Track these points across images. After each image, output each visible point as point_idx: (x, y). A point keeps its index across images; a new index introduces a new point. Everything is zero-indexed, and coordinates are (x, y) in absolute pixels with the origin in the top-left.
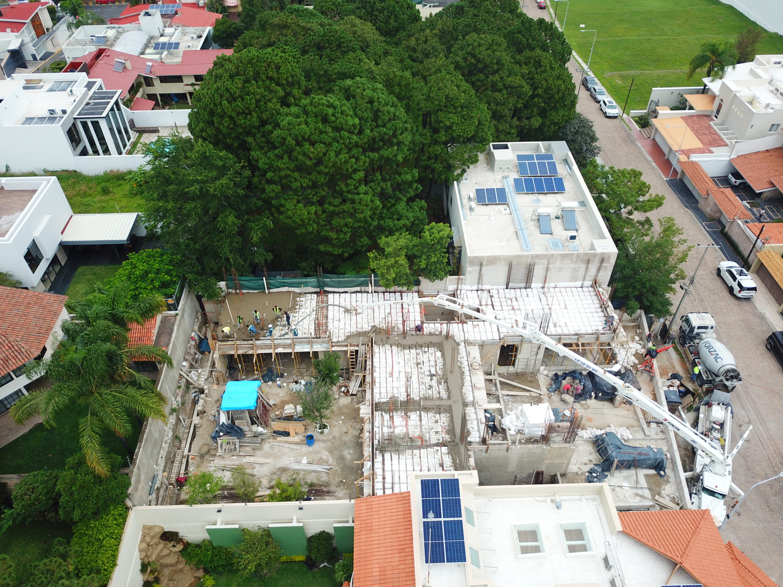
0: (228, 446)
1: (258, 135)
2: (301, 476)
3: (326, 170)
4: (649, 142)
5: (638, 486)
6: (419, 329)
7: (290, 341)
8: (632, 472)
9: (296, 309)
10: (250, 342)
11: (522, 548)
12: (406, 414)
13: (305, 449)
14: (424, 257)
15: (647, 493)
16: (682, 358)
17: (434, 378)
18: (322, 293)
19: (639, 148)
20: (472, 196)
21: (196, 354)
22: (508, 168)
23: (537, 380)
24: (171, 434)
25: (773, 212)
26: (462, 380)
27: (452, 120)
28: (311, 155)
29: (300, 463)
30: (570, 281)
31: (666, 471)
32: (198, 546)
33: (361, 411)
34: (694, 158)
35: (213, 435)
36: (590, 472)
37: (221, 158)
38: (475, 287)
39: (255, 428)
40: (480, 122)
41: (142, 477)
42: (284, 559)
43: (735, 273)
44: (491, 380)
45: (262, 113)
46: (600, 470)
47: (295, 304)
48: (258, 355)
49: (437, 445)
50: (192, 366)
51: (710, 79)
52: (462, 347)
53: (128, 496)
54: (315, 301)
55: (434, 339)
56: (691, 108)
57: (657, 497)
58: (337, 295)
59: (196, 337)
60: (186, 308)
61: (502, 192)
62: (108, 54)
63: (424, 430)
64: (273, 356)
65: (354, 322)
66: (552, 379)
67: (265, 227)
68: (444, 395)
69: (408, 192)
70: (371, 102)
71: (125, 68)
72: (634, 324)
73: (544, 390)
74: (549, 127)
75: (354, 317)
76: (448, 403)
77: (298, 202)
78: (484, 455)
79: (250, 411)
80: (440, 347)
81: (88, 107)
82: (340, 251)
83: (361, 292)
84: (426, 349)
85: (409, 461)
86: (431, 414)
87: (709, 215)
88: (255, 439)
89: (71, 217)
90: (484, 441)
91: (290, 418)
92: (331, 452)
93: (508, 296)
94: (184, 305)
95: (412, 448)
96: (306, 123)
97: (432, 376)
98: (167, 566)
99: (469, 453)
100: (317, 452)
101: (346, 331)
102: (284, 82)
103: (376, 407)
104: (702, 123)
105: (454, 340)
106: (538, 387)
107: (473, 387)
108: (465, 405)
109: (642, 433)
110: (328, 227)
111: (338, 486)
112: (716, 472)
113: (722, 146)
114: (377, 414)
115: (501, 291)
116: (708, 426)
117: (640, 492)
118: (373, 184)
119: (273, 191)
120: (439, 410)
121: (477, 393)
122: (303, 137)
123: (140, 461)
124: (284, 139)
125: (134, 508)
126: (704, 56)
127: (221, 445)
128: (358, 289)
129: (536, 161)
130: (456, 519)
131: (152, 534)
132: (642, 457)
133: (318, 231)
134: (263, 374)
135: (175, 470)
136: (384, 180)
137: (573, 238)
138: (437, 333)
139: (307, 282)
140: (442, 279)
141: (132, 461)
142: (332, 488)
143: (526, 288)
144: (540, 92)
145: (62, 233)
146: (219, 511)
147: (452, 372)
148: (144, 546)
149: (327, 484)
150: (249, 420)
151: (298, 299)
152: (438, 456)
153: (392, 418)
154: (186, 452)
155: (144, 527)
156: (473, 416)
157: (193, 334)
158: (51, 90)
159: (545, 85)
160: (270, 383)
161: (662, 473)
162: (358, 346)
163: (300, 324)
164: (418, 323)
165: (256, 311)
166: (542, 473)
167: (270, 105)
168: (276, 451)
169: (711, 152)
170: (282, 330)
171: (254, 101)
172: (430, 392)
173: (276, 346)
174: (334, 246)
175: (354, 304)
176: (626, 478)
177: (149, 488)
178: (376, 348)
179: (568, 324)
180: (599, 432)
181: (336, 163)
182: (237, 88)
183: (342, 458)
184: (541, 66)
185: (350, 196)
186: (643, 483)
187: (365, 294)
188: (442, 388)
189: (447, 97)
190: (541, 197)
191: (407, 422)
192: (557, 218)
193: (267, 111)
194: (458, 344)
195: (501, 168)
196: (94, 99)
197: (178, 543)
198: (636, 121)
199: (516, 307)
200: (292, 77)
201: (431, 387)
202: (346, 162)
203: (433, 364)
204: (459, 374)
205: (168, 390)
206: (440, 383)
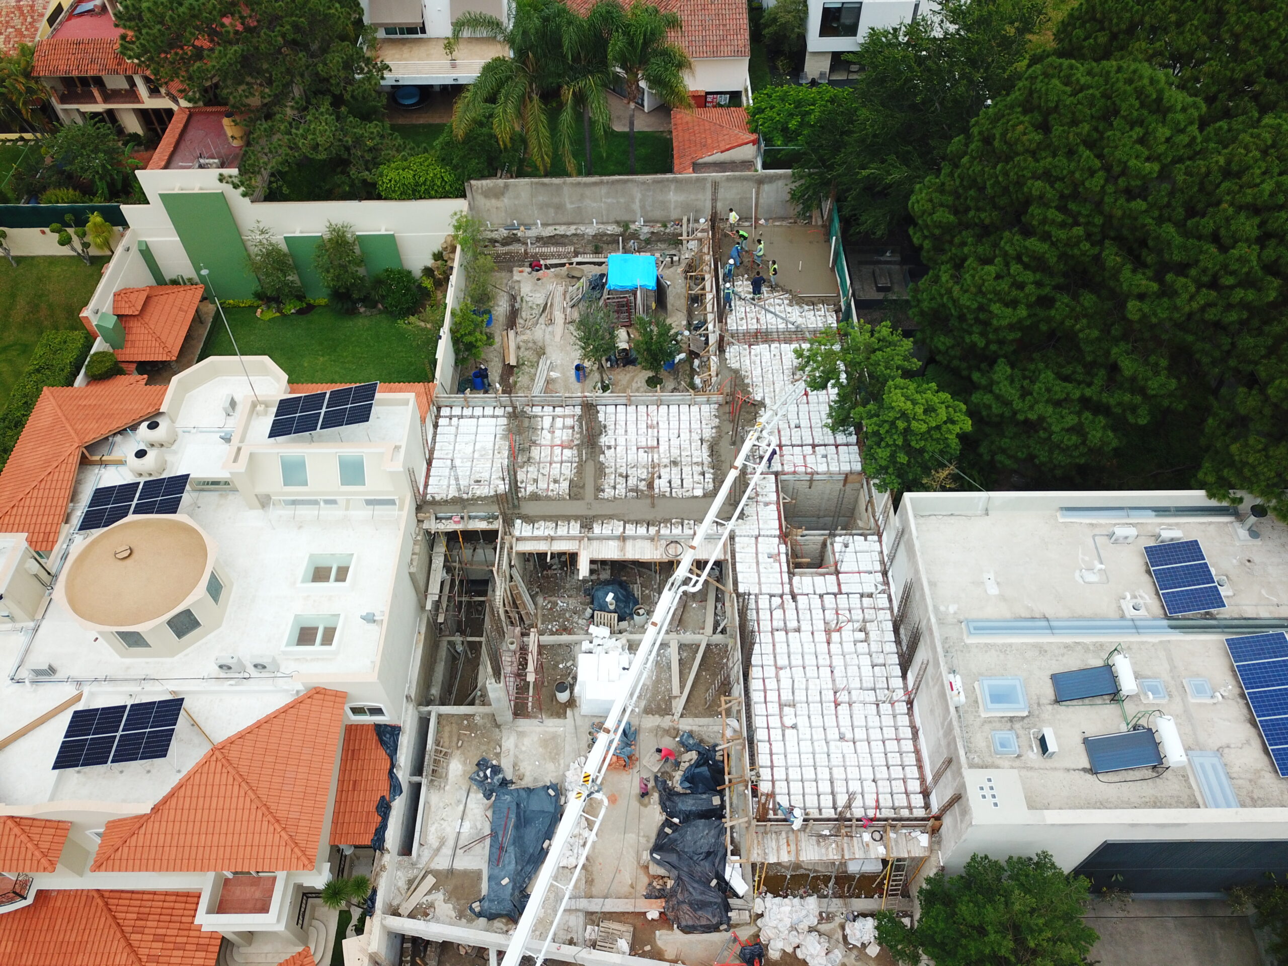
2: (526, 372)
5: (459, 852)
9: (798, 303)
12: (575, 445)
15: (442, 863)
17: (645, 484)
20: (1168, 535)
23: (705, 714)
24: (591, 232)
26: (638, 523)
29: (550, 370)
36: (496, 770)
41: (506, 202)
46: (496, 781)
49: (513, 482)
54: (821, 326)
57: (431, 880)
61: (1209, 597)
63: (542, 465)
76: (590, 497)
85: (489, 446)
86: (570, 474)
94: (776, 179)
95: (513, 450)
97: (650, 481)
101: (751, 370)
106: (688, 713)
114: (577, 410)
117: (447, 851)
120: (576, 485)
121: (613, 544)
130: (320, 424)
135: (546, 251)
147: (654, 506)
151: (821, 304)
152: (494, 480)
153: (570, 428)
154: (576, 260)
177: (508, 221)
186: (464, 863)
191: (560, 445)
203: (676, 482)
204: (649, 517)
205: (637, 201)
206: (631, 490)
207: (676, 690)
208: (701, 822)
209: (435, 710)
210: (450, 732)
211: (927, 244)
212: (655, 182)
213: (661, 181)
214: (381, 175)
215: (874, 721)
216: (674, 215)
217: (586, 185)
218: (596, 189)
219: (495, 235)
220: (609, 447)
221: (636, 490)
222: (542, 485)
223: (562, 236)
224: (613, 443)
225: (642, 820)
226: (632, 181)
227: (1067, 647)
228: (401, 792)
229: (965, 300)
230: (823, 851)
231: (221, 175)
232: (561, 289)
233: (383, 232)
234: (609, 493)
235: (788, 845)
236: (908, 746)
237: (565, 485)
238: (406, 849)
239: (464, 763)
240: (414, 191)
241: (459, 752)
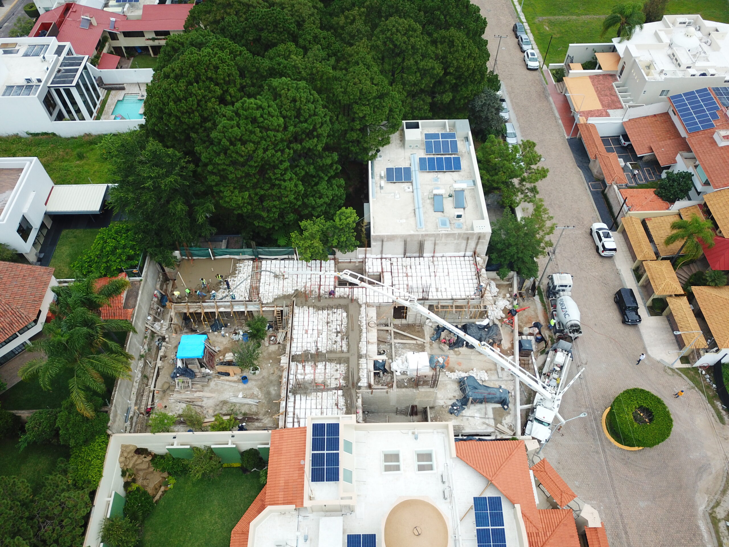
0: (183, 384)
1: (200, 131)
2: (237, 407)
3: (256, 165)
4: (561, 98)
5: (487, 416)
6: (332, 293)
7: (229, 304)
8: (482, 406)
9: (235, 274)
10: (198, 304)
11: (386, 466)
12: (315, 364)
13: (241, 386)
14: (336, 237)
15: (492, 422)
16: (545, 309)
17: (339, 334)
18: (256, 259)
19: (550, 104)
20: (383, 175)
21: (158, 308)
22: (417, 146)
23: (423, 330)
24: (140, 375)
25: (650, 174)
26: (360, 336)
27: (364, 112)
28: (243, 153)
29: (237, 397)
30: (455, 252)
31: (509, 405)
32: (162, 457)
33: (282, 361)
34: (592, 121)
35: (172, 375)
36: (452, 406)
37: (168, 156)
38: (379, 256)
39: (203, 370)
40: (391, 110)
41: (119, 412)
42: (225, 465)
43: (602, 235)
44: (388, 331)
45: (203, 111)
46: (459, 404)
47: (235, 269)
48: (206, 313)
49: (336, 389)
50: (155, 320)
51: (618, 39)
52: (363, 309)
53: (108, 428)
54: (251, 267)
55: (343, 302)
56: (600, 68)
57: (499, 425)
58: (269, 262)
59: (159, 295)
60: (149, 273)
61: (408, 170)
62: (74, 10)
63: (327, 377)
64: (217, 315)
65: (281, 286)
66: (435, 330)
67: (208, 211)
68: (345, 348)
69: (329, 172)
70: (294, 100)
71: (91, 24)
72: (508, 283)
73: (428, 339)
74: (460, 100)
75: (281, 282)
76: (347, 355)
77: (235, 188)
78: (371, 395)
79: (198, 359)
80: (346, 308)
81: (60, 74)
82: (271, 226)
83: (288, 259)
84: (335, 311)
85: (314, 402)
86: (333, 364)
87: (596, 175)
88: (203, 379)
89: (53, 187)
90: (370, 386)
91: (229, 363)
92: (260, 388)
93: (404, 264)
94: (147, 272)
95: (317, 390)
96: (238, 126)
97: (338, 332)
98: (141, 470)
99: (358, 395)
100: (250, 389)
101: (274, 294)
102: (222, 81)
103: (294, 358)
104: (606, 84)
105: (358, 302)
106: (423, 337)
107: (368, 342)
108: (360, 356)
109: (496, 375)
110: (261, 207)
111: (265, 415)
112: (546, 406)
113: (618, 108)
114: (293, 364)
115: (400, 260)
116: (551, 368)
117: (487, 421)
118: (298, 169)
119: (214, 180)
120: (339, 361)
121: (370, 347)
122: (236, 138)
123: (116, 401)
124: (220, 140)
125: (113, 435)
126: (614, 17)
127: (178, 383)
128: (286, 257)
129: (441, 140)
130: (335, 452)
131: (128, 451)
132: (490, 396)
133: (252, 210)
134: (211, 324)
135: (144, 403)
136: (308, 164)
137: (459, 216)
138: (345, 296)
139: (244, 252)
140: (352, 251)
141: (110, 401)
142: (260, 417)
143: (419, 257)
144: (452, 71)
145: (46, 204)
146: (174, 438)
147: (352, 330)
148: (123, 459)
149: (257, 414)
150: (199, 364)
151: (238, 265)
152: (335, 397)
153: (304, 367)
154: (152, 388)
155: (122, 446)
156: (364, 366)
157: (156, 292)
158: (26, 55)
159: (456, 64)
160: (216, 333)
161: (506, 407)
162: (282, 307)
163: (238, 287)
164: (332, 288)
165: (202, 279)
166: (416, 406)
167: (210, 104)
168: (219, 387)
169: (608, 115)
170: (224, 292)
171: (195, 103)
172: (335, 346)
173: (218, 307)
174: (267, 222)
175: (282, 270)
176: (479, 410)
177: (124, 418)
178: (296, 310)
179: (447, 290)
180: (463, 375)
181: (264, 158)
182: (181, 91)
183: (268, 393)
184: (454, 46)
185: (277, 182)
186: (491, 414)
187: (291, 261)
188: (344, 342)
189: (361, 91)
190: (440, 175)
191: (315, 370)
192: (450, 196)
193: (207, 109)
194: (360, 306)
195: (410, 146)
196: (65, 66)
197: (148, 456)
198: (553, 74)
199: (409, 274)
200: (229, 76)
201: (336, 342)
202: (273, 156)
204: (357, 332)
205: (136, 342)
220: (317, 349)
221: (343, 338)
222: (339, 376)
223: (138, 391)
227: (424, 207)
237: (339, 366)
239: (452, 419)
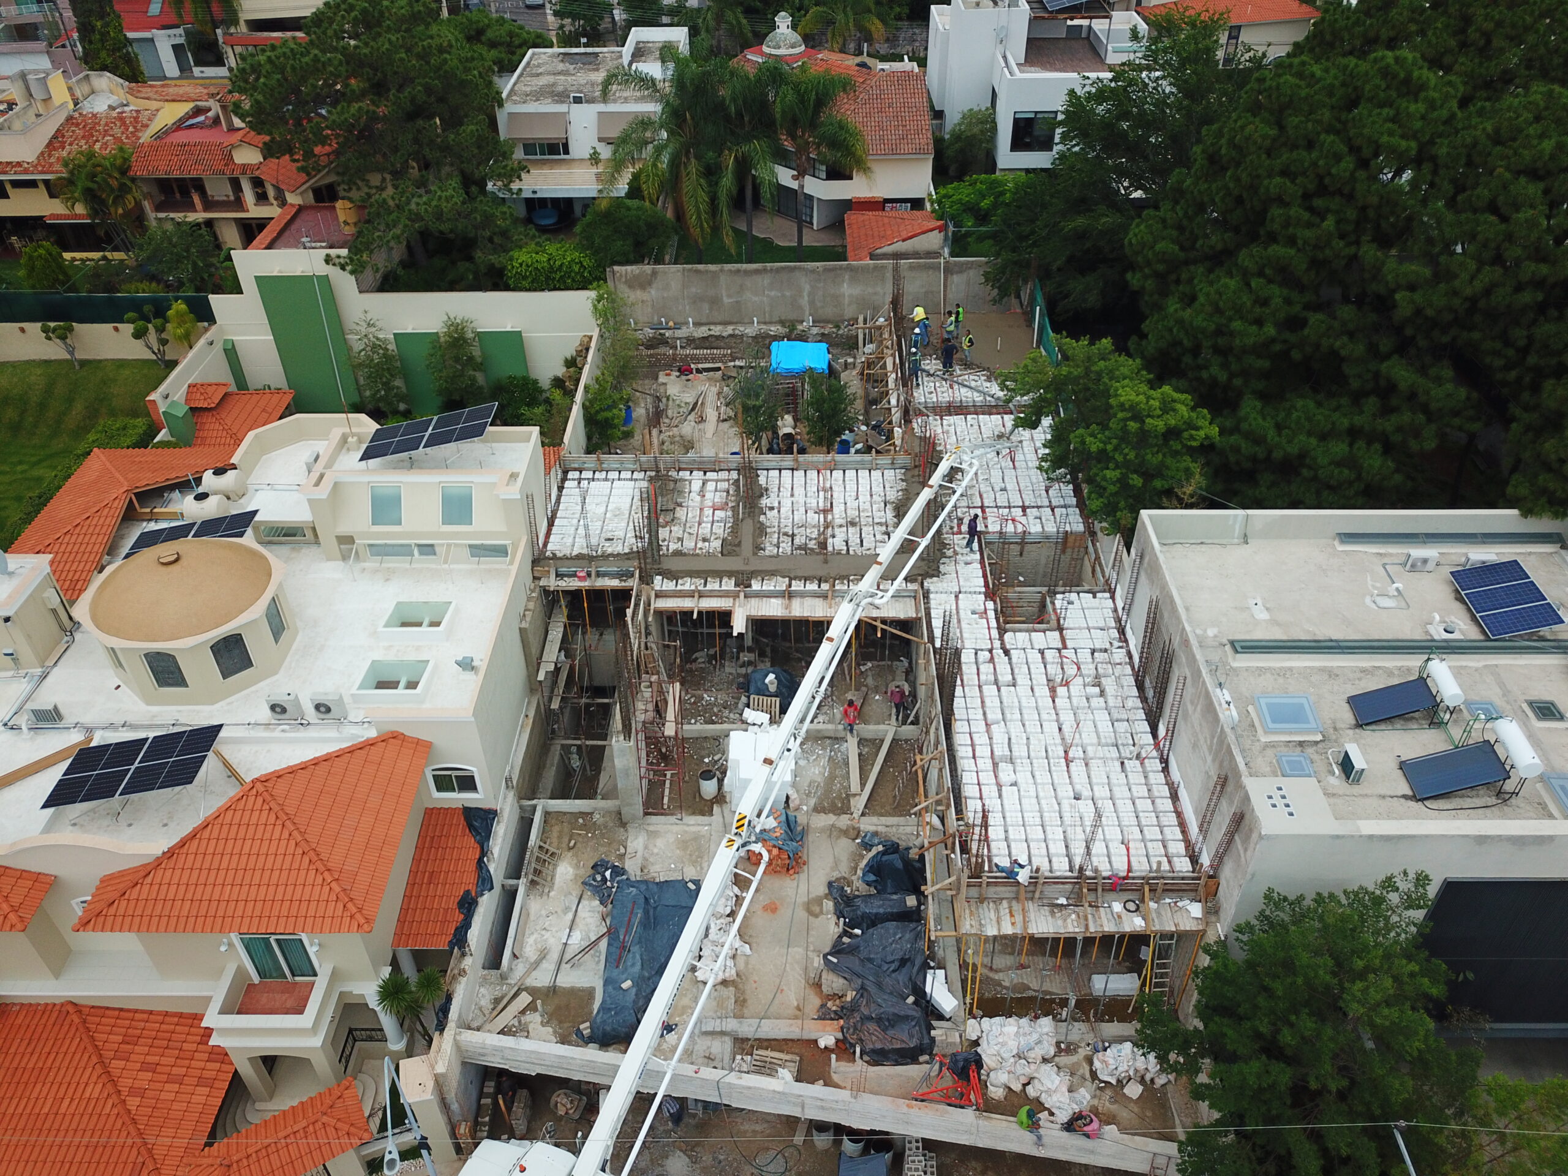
5: (565, 967)
12: (729, 507)
15: (541, 979)
17: (815, 543)
23: (898, 812)
26: (806, 578)
36: (618, 871)
49: (653, 540)
57: (525, 999)
61: (1540, 617)
63: (688, 525)
76: (747, 554)
86: (723, 533)
97: (822, 541)
105: (929, 576)
106: (871, 812)
107: (788, 595)
117: (549, 966)
120: (731, 543)
121: (776, 601)
153: (724, 491)
172: (778, 535)
177: (655, 319)
186: (569, 979)
191: (711, 507)
201: (792, 537)
203: (854, 540)
204: (820, 573)
205: (805, 294)
206: (800, 548)
207: (855, 786)
208: (892, 925)
209: (543, 805)
210: (560, 832)
211: (1150, 284)
212: (826, 270)
213: (834, 269)
214: (511, 259)
215: (1118, 777)
216: (848, 313)
217: (747, 273)
218: (758, 279)
219: (639, 335)
220: (772, 508)
221: (803, 547)
222: (689, 544)
223: (719, 338)
224: (776, 505)
225: (812, 932)
226: (799, 268)
227: (1364, 671)
228: (492, 888)
229: (1199, 321)
230: (1060, 922)
231: (328, 255)
232: (715, 390)
233: (509, 329)
234: (770, 550)
235: (1012, 915)
236: (1168, 804)
237: (716, 544)
238: (494, 961)
239: (577, 866)
240: (548, 278)
241: (570, 854)
